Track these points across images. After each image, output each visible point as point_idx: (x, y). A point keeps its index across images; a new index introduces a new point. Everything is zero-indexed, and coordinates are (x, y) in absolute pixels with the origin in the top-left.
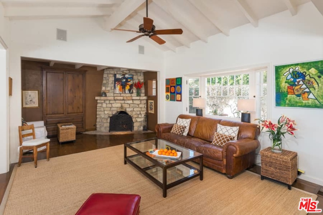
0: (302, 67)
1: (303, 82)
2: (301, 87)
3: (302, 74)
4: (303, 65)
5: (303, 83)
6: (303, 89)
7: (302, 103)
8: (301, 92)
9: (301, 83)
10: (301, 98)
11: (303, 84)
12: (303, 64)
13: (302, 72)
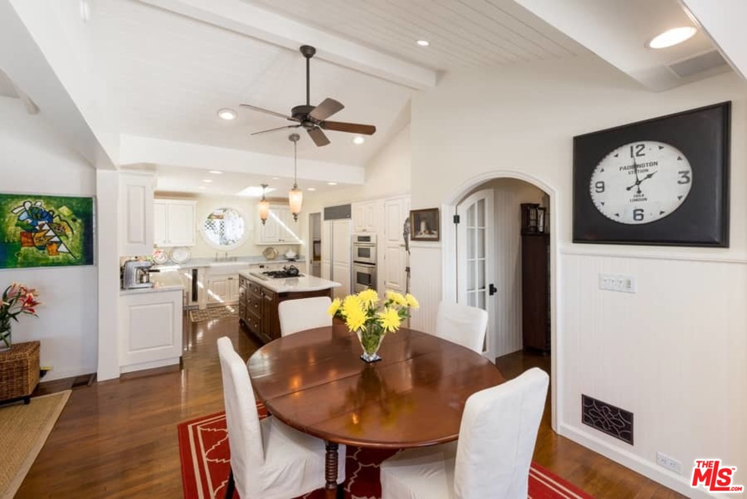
0: (48, 203)
1: (49, 226)
2: (47, 235)
3: (48, 213)
4: (48, 199)
5: (48, 228)
6: (49, 238)
7: (48, 259)
8: (45, 241)
9: (46, 227)
10: (46, 251)
11: (49, 230)
12: (50, 197)
13: (47, 210)
